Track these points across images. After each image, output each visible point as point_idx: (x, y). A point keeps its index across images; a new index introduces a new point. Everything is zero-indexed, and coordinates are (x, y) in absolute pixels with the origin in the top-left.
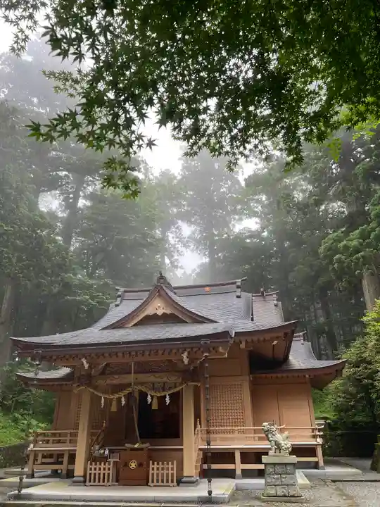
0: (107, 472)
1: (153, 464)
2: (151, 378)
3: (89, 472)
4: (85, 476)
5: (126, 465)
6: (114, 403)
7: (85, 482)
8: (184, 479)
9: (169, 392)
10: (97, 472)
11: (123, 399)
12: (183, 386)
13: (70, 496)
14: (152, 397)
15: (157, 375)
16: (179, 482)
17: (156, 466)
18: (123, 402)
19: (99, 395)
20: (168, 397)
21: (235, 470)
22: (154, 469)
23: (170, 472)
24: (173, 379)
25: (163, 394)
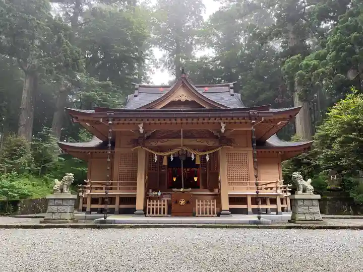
0: (162, 207)
1: (198, 202)
2: (194, 142)
3: (148, 207)
4: (145, 210)
5: (177, 202)
6: (165, 159)
7: (145, 213)
8: (223, 212)
9: (209, 152)
10: (155, 207)
11: (172, 157)
12: (220, 148)
13: (148, 221)
14: (195, 155)
15: (198, 140)
16: (219, 215)
17: (200, 203)
18: (172, 159)
19: (153, 152)
20: (207, 156)
21: (247, 209)
22: (199, 205)
23: (212, 207)
24: (211, 143)
25: (204, 153)
